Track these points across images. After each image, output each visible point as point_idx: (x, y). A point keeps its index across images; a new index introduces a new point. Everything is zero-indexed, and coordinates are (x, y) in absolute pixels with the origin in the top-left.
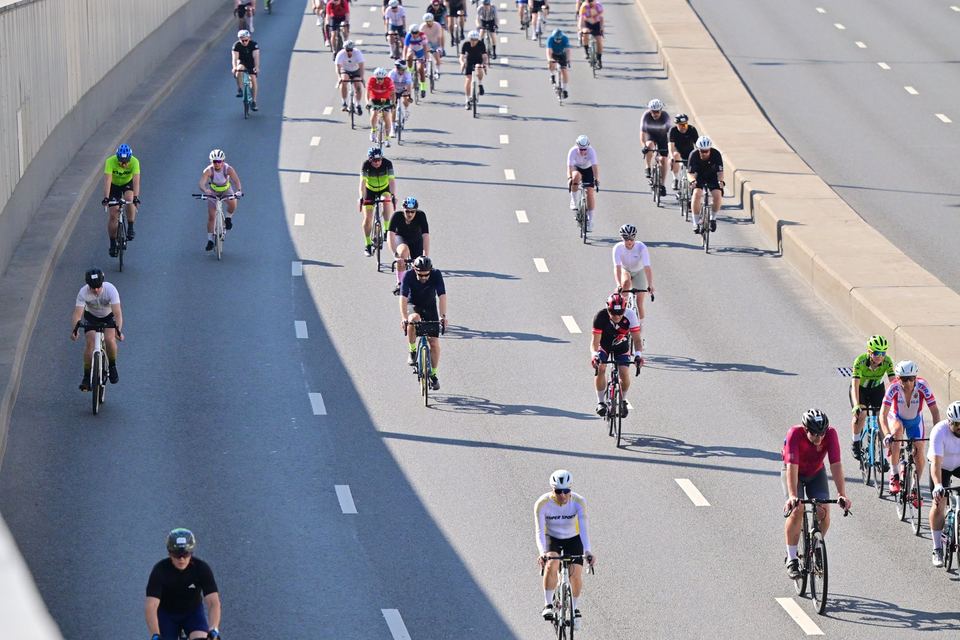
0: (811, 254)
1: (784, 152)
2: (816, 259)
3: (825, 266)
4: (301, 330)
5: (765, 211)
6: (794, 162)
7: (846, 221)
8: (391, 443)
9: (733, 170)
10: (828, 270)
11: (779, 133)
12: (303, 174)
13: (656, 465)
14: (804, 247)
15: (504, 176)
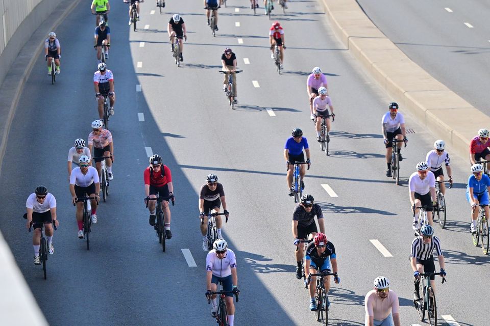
0: (385, 76)
1: (373, 28)
2: (388, 79)
3: (392, 82)
4: (141, 117)
5: (363, 56)
6: (376, 32)
7: (402, 60)
8: (185, 170)
9: (348, 36)
10: (394, 84)
11: (369, 18)
12: (141, 43)
13: (312, 178)
14: (382, 73)
15: (238, 42)
